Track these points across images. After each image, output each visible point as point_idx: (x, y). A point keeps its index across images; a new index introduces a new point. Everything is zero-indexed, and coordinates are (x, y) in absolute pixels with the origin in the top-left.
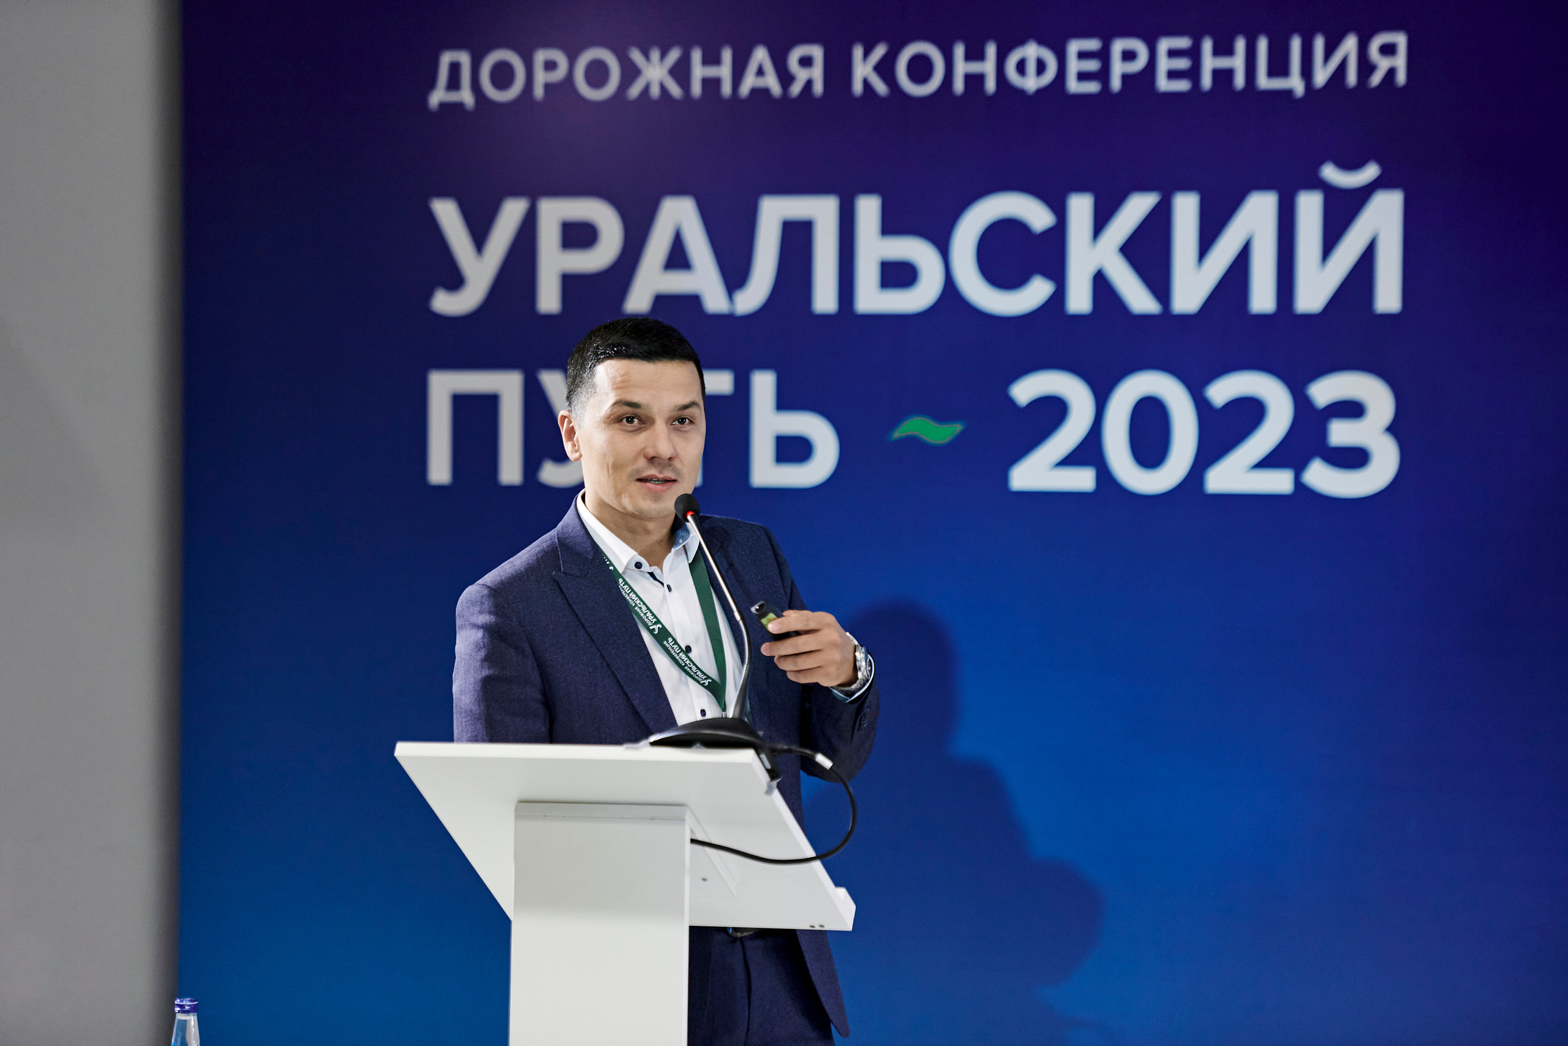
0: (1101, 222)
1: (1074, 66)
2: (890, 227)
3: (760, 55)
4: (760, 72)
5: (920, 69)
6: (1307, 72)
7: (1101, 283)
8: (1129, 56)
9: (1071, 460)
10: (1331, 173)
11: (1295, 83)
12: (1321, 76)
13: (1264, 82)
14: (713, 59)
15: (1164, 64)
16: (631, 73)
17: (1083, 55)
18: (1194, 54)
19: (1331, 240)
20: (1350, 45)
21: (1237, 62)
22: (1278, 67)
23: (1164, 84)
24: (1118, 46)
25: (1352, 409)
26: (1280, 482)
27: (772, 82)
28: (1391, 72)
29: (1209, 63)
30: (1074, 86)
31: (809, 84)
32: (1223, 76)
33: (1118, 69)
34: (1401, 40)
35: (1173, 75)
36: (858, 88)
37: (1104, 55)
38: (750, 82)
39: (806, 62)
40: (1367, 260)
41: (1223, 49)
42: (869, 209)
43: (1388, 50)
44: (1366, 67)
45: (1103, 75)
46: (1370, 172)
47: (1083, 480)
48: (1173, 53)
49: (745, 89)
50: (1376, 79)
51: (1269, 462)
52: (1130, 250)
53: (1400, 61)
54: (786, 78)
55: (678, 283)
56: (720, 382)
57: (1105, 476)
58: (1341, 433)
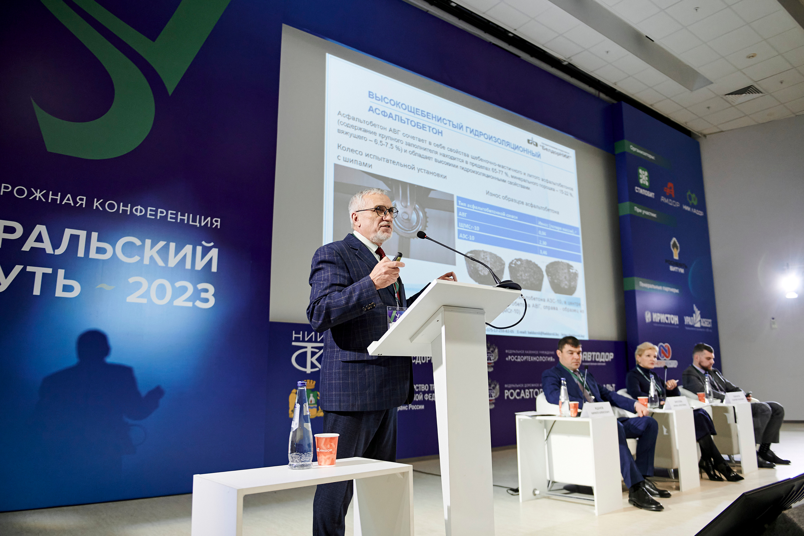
0: (153, 246)
1: (149, 212)
2: (99, 240)
3: (69, 195)
4: (68, 200)
5: (111, 206)
6: (200, 222)
7: (152, 258)
8: (162, 212)
9: (141, 296)
10: (204, 243)
11: (198, 224)
12: (203, 224)
13: (191, 223)
14: (55, 194)
15: (169, 216)
16: (30, 193)
17: (151, 210)
18: (176, 214)
19: (203, 256)
20: (209, 219)
21: (186, 218)
22: (194, 220)
23: (169, 219)
24: (159, 210)
25: (206, 291)
26: (190, 304)
27: (71, 202)
28: (217, 225)
29: (179, 217)
30: (148, 216)
31: (82, 204)
32: (182, 220)
33: (159, 214)
34: (219, 220)
35: (171, 218)
36: (95, 208)
37: (156, 211)
38: (65, 201)
39: (81, 200)
40: (211, 260)
41: (183, 215)
42: (95, 235)
43: (216, 221)
44: (212, 224)
45: (156, 215)
46: (212, 244)
47: (144, 301)
48: (171, 214)
49: (63, 203)
50: (214, 226)
51: (186, 300)
52: (158, 252)
53: (219, 224)
54: (75, 202)
55: (38, 245)
56: (49, 271)
57: (150, 300)
58: (203, 295)
